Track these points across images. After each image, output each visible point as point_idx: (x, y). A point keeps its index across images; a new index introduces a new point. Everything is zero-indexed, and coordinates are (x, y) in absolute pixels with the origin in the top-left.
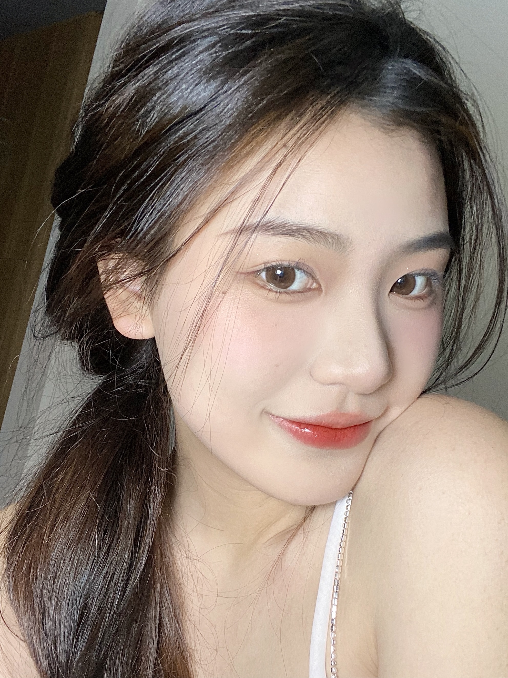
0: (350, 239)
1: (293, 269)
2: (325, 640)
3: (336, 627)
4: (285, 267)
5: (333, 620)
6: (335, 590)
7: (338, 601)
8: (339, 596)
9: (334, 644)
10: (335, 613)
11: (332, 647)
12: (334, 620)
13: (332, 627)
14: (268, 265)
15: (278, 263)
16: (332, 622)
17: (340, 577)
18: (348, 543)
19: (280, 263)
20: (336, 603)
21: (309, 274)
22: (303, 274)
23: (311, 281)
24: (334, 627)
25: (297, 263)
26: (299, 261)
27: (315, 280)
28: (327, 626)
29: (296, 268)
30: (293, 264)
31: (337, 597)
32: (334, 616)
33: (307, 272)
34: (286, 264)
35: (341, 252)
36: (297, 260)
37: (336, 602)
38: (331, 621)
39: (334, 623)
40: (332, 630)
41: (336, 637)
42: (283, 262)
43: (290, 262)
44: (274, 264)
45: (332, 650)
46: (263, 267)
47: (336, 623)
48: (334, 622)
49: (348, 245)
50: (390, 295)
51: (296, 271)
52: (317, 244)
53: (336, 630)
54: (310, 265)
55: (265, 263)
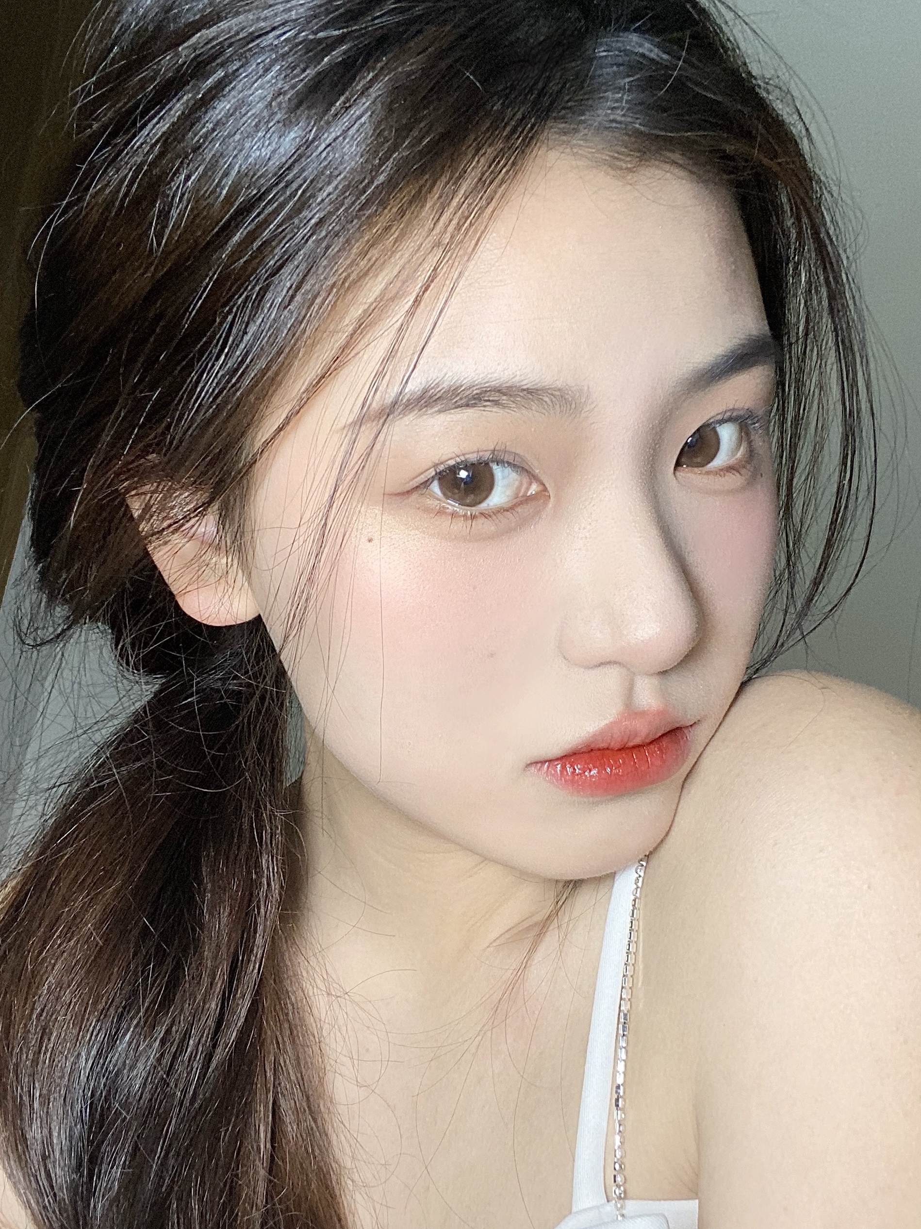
0: (586, 388)
1: (487, 464)
2: (605, 1124)
3: (625, 1101)
4: (473, 464)
5: (618, 1087)
6: (621, 1032)
7: (627, 1053)
8: (627, 1044)
9: (620, 1131)
10: (622, 1075)
11: (618, 1138)
12: (621, 1087)
13: (617, 1100)
14: (442, 467)
15: (458, 460)
16: (616, 1092)
17: (628, 1007)
18: (641, 945)
19: (463, 459)
20: (624, 1057)
21: (519, 467)
22: (508, 470)
23: (525, 480)
24: (620, 1100)
25: (493, 451)
26: (497, 448)
27: (533, 477)
28: (607, 1097)
29: (493, 461)
30: (487, 456)
31: (624, 1045)
32: (620, 1080)
33: (515, 466)
34: (473, 458)
35: (573, 416)
36: (492, 448)
37: (623, 1055)
38: (614, 1089)
39: (621, 1094)
40: (617, 1106)
41: (624, 1119)
42: (467, 456)
43: (481, 454)
44: (452, 463)
45: (618, 1143)
46: (434, 473)
47: (624, 1092)
48: (621, 1092)
49: (583, 400)
50: (678, 473)
51: (494, 467)
52: (524, 411)
53: (624, 1105)
54: (517, 452)
55: (435, 466)
